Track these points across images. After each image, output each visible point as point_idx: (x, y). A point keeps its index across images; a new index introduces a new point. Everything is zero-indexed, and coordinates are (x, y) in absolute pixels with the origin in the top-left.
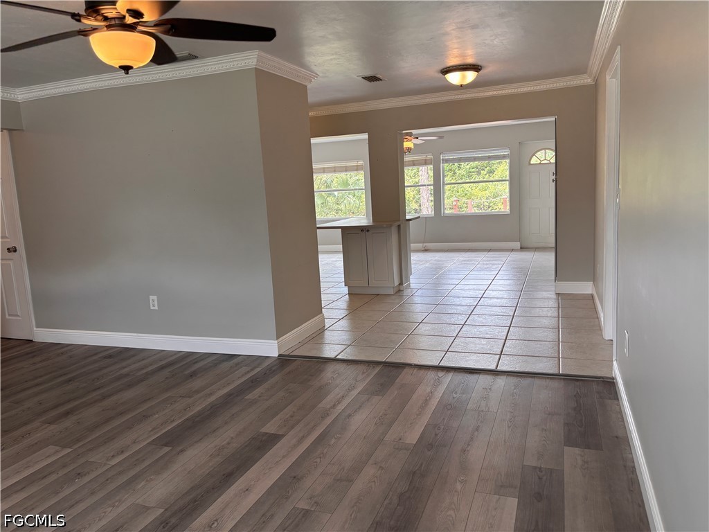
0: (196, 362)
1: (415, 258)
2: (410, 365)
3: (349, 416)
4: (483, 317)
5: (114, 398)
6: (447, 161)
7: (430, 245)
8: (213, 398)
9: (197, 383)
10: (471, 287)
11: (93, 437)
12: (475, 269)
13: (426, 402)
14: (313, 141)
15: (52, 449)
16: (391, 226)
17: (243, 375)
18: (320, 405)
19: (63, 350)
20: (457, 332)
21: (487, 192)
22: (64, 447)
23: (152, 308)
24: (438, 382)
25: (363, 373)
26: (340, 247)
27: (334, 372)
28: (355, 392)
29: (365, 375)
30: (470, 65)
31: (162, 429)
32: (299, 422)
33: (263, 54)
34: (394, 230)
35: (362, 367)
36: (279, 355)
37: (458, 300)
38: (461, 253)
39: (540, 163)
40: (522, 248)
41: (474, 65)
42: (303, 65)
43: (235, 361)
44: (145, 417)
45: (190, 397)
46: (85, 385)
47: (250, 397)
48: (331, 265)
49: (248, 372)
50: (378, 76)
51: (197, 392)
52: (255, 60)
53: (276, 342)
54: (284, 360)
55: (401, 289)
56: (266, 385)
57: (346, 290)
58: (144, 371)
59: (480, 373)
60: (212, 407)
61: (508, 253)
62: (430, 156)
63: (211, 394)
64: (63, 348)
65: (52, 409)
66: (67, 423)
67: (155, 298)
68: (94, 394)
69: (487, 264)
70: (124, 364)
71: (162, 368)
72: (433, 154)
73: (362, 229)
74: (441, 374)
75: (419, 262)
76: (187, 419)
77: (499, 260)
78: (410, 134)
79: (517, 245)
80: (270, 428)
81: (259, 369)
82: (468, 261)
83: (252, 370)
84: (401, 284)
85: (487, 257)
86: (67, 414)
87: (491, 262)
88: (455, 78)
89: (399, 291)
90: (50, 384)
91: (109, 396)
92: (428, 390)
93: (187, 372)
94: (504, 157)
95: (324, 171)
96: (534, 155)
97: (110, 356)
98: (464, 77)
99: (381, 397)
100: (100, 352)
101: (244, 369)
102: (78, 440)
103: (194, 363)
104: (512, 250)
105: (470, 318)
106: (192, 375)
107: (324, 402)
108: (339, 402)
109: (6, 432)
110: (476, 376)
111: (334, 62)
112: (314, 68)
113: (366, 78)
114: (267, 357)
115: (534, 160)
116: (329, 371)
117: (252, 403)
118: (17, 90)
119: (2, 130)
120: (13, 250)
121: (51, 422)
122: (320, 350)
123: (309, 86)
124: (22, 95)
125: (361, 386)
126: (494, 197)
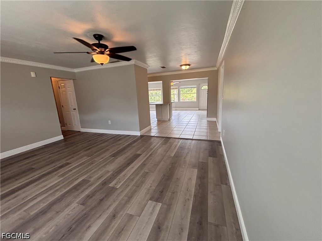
0: (121, 137)
1: (173, 112)
2: (172, 138)
4: (190, 126)
6: (181, 88)
7: (177, 109)
9: (120, 142)
10: (187, 119)
12: (188, 115)
13: (176, 146)
14: (149, 83)
16: (167, 104)
20: (183, 130)
22: (89, 157)
23: (109, 124)
24: (179, 142)
28: (159, 144)
29: (161, 140)
30: (187, 64)
32: (145, 151)
33: (136, 61)
34: (168, 105)
35: (160, 138)
36: (140, 135)
37: (183, 122)
39: (204, 89)
40: (199, 110)
42: (146, 64)
44: (108, 150)
45: (119, 145)
46: (93, 142)
47: (134, 145)
48: (153, 113)
50: (165, 67)
51: (121, 144)
52: (134, 62)
53: (140, 132)
54: (142, 136)
56: (137, 142)
57: (157, 120)
58: (107, 139)
62: (177, 87)
65: (85, 148)
66: (89, 151)
67: (110, 121)
68: (96, 144)
70: (103, 137)
71: (112, 138)
73: (161, 105)
74: (179, 140)
75: (174, 113)
77: (193, 113)
78: (172, 81)
79: (198, 109)
80: (138, 153)
81: (135, 138)
84: (170, 118)
86: (89, 149)
87: (191, 113)
88: (184, 67)
89: (169, 120)
91: (99, 145)
92: (176, 143)
94: (195, 87)
95: (151, 90)
97: (99, 135)
98: (186, 67)
99: (165, 145)
101: (132, 139)
102: (92, 155)
104: (197, 110)
105: (186, 126)
106: (119, 140)
107: (151, 146)
108: (155, 146)
109: (74, 153)
110: (188, 140)
111: (154, 63)
112: (149, 65)
113: (162, 67)
114: (137, 136)
115: (202, 88)
116: (153, 139)
117: (134, 146)
118: (75, 69)
119: (71, 79)
120: (75, 109)
121: (85, 151)
122: (150, 134)
123: (148, 69)
124: (76, 70)
125: (160, 143)
126: (192, 97)
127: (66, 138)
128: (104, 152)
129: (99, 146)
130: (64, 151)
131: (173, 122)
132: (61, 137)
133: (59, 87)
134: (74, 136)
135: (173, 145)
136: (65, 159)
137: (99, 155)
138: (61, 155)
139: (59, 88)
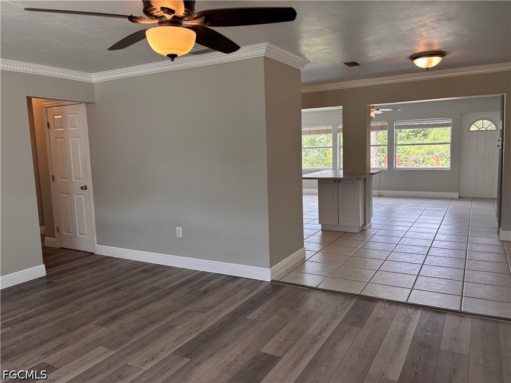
0: (209, 281)
1: (375, 201)
2: (382, 300)
3: (335, 344)
4: (439, 258)
5: (148, 308)
6: (399, 127)
7: (383, 192)
8: (222, 315)
9: (209, 300)
10: (424, 230)
11: (132, 341)
12: (423, 214)
13: (401, 338)
14: (303, 111)
15: (101, 350)
16: (360, 179)
17: (244, 296)
18: (309, 331)
19: (114, 263)
20: (418, 271)
21: (422, 150)
22: (110, 349)
23: (178, 236)
24: (408, 320)
25: (342, 304)
26: (316, 191)
27: (317, 300)
28: (338, 321)
29: (344, 305)
30: (437, 52)
31: (183, 341)
32: (292, 345)
33: (271, 45)
34: (361, 182)
35: (340, 299)
36: (272, 281)
37: (414, 240)
38: (410, 200)
39: (478, 130)
40: (460, 198)
41: (440, 52)
42: (299, 54)
43: (237, 282)
44: (170, 327)
45: (204, 312)
46: (128, 294)
47: (251, 316)
48: (311, 204)
49: (248, 294)
50: (358, 62)
51: (210, 308)
52: (265, 50)
53: (269, 270)
54: (276, 286)
55: (365, 229)
56: (263, 307)
57: (320, 227)
58: (169, 286)
59: (446, 313)
60: (221, 324)
61: (449, 202)
62: (386, 123)
63: (220, 311)
64: (114, 261)
65: (103, 313)
66: (114, 327)
67: (180, 228)
68: (134, 302)
69: (433, 210)
70: (156, 278)
71: (183, 284)
72: (388, 122)
73: (335, 180)
74: (410, 311)
75: (378, 205)
76: (202, 333)
77: (442, 207)
78: (373, 107)
79: (456, 195)
80: (269, 349)
81: (256, 292)
82: (416, 206)
83: (251, 292)
84: (365, 224)
85: (432, 204)
86: (115, 318)
87: (436, 209)
88: (421, 63)
89: (363, 230)
90: (103, 291)
91: (145, 305)
92: (401, 326)
93: (201, 289)
94: (447, 125)
95: (310, 133)
96: (473, 123)
97: (146, 271)
98: (430, 62)
99: (360, 329)
100: (139, 267)
101: (245, 291)
102: (121, 344)
103: (207, 282)
104: (452, 199)
105: (427, 259)
106: (206, 292)
107: (311, 328)
108: (324, 330)
109: (70, 330)
110: (442, 316)
111: (325, 51)
112: (308, 56)
113: (347, 64)
114: (262, 281)
115: (473, 128)
116: (312, 300)
117: (253, 323)
118: (93, 75)
119: (81, 103)
120: (84, 188)
121: (102, 325)
122: (302, 278)
123: (302, 70)
124: (96, 78)
125: (342, 316)
126: (428, 154)
127: (54, 275)
128: (158, 334)
129: (143, 311)
130: (44, 317)
131: (376, 238)
132: (39, 271)
133: (48, 123)
134: (74, 268)
135: (390, 331)
136: (43, 349)
137: (143, 345)
138: (32, 332)
139: (49, 127)
